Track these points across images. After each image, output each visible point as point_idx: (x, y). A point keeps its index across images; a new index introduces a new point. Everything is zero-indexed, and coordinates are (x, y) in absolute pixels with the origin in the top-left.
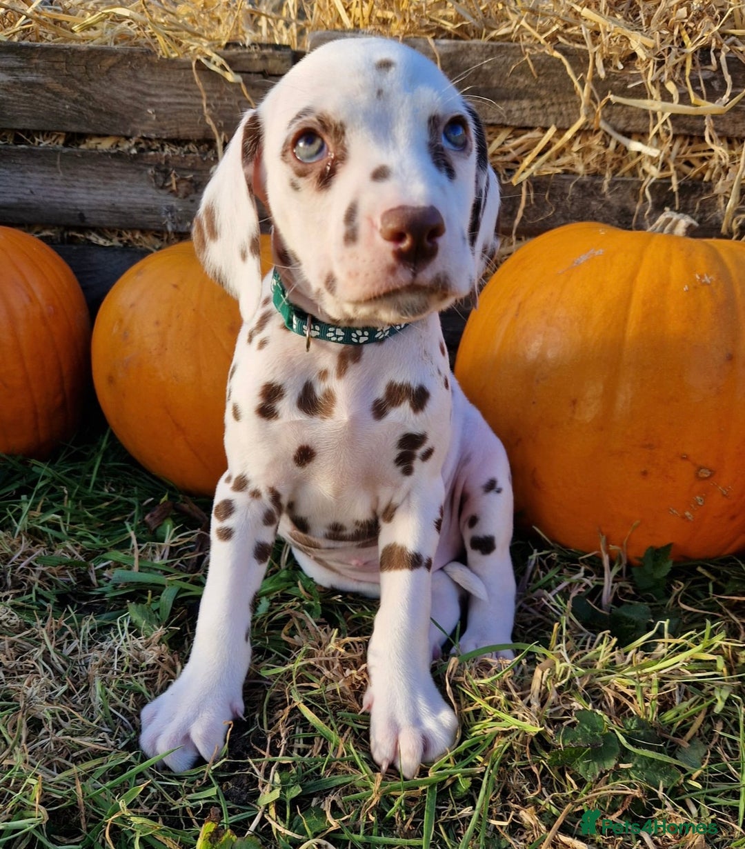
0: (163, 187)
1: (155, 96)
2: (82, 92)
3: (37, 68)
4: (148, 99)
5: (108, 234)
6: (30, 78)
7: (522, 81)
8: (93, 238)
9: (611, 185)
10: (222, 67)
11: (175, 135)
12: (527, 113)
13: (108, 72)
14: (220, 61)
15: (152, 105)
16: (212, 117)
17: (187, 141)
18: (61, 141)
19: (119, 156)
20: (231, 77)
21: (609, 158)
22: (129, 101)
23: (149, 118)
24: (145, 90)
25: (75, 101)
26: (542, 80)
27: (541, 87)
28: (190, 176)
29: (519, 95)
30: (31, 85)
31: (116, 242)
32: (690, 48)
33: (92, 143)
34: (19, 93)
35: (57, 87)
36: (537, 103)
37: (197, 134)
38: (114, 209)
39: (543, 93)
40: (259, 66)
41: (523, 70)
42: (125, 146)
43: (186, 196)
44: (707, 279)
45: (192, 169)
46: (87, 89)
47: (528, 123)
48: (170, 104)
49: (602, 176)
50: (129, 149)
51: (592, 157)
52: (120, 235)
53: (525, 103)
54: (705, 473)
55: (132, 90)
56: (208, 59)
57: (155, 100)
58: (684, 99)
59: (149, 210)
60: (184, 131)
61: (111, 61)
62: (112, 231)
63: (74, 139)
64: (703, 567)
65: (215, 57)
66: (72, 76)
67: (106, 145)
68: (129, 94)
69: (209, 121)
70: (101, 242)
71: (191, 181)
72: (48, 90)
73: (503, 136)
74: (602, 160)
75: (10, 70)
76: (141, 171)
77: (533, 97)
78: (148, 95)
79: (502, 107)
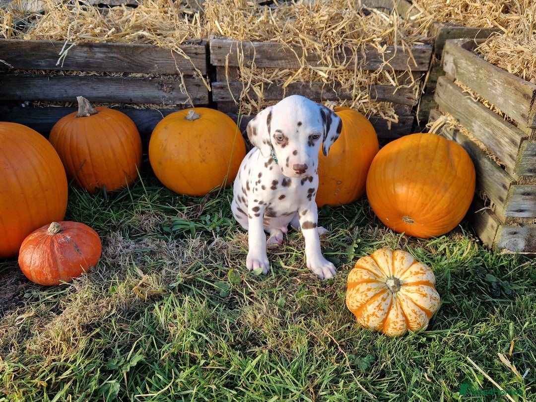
0: (161, 90)
1: (158, 60)
2: (131, 60)
3: (114, 52)
4: (155, 62)
5: (140, 105)
6: (112, 55)
7: (282, 54)
8: (135, 106)
9: (312, 85)
10: (182, 53)
11: (165, 73)
12: (284, 64)
13: (140, 53)
14: (182, 51)
15: (156, 63)
17: (169, 75)
18: (122, 74)
19: (144, 80)
20: (186, 57)
21: (311, 76)
22: (148, 62)
23: (155, 68)
24: (155, 59)
25: (128, 62)
26: (288, 54)
27: (288, 56)
28: (171, 86)
29: (281, 59)
30: (112, 57)
31: (142, 107)
32: (333, 46)
33: (134, 75)
34: (107, 60)
35: (121, 58)
36: (287, 61)
37: (173, 72)
38: (143, 97)
39: (289, 58)
40: (194, 51)
41: (282, 51)
42: (146, 76)
43: (169, 92)
45: (171, 84)
46: (133, 59)
47: (285, 67)
48: (163, 63)
49: (309, 82)
50: (149, 78)
51: (306, 77)
53: (283, 61)
54: (339, 183)
55: (149, 59)
56: (177, 49)
57: (158, 62)
58: (333, 65)
59: (156, 97)
60: (168, 71)
61: (142, 50)
62: (142, 104)
63: (125, 74)
65: (179, 49)
66: (128, 55)
67: (139, 75)
68: (148, 60)
69: (178, 69)
70: (138, 108)
71: (171, 87)
72: (118, 59)
73: (276, 71)
74: (309, 77)
75: (105, 53)
76: (153, 85)
77: (285, 59)
78: (155, 60)
79: (276, 62)
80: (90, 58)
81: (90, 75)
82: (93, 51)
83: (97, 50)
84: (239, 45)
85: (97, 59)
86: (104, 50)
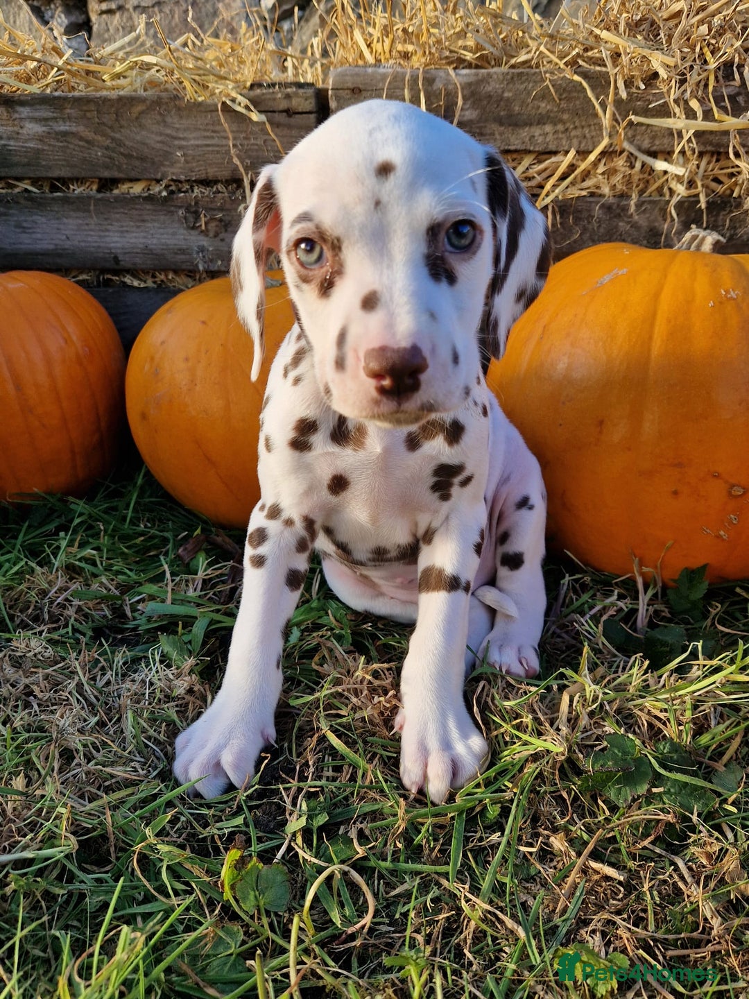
0: (193, 228)
1: (183, 139)
2: (113, 139)
3: (69, 118)
4: (176, 142)
5: (142, 276)
6: (62, 127)
7: (544, 106)
8: (128, 280)
9: (638, 206)
10: (247, 107)
11: (203, 176)
12: (550, 137)
13: (137, 118)
14: (245, 101)
15: (180, 148)
16: (239, 157)
17: (216, 182)
18: (95, 187)
19: (150, 199)
20: (255, 116)
21: (635, 179)
22: (158, 146)
23: (178, 162)
24: (174, 134)
25: (107, 148)
26: (564, 105)
27: (563, 111)
28: (219, 216)
29: (541, 120)
30: (65, 134)
31: (150, 283)
32: (713, 65)
33: (124, 188)
34: (53, 142)
35: (89, 135)
36: (560, 127)
37: (225, 174)
38: (147, 251)
39: (565, 117)
40: (284, 105)
41: (544, 95)
42: (156, 189)
43: (217, 235)
44: (732, 294)
45: (221, 209)
46: (117, 136)
47: (552, 147)
48: (198, 146)
49: (629, 197)
50: (160, 192)
51: (617, 179)
52: (154, 276)
53: (548, 128)
54: (738, 491)
55: (161, 134)
56: (233, 100)
57: (184, 143)
58: (708, 115)
59: (182, 251)
60: (212, 172)
61: (140, 108)
62: (146, 272)
63: (107, 184)
64: (742, 587)
65: (240, 98)
66: (104, 124)
67: (137, 189)
68: (159, 138)
69: (236, 161)
70: (136, 283)
71: (221, 220)
72: (81, 139)
73: (527, 161)
74: (628, 181)
75: (44, 120)
76: (172, 213)
77: (556, 121)
78: (176, 138)
79: (524, 133)
80: (9, 139)
81: (17, 190)
82: (16, 116)
83: (25, 111)
84: (414, 79)
85: (26, 141)
86: (45, 112)
